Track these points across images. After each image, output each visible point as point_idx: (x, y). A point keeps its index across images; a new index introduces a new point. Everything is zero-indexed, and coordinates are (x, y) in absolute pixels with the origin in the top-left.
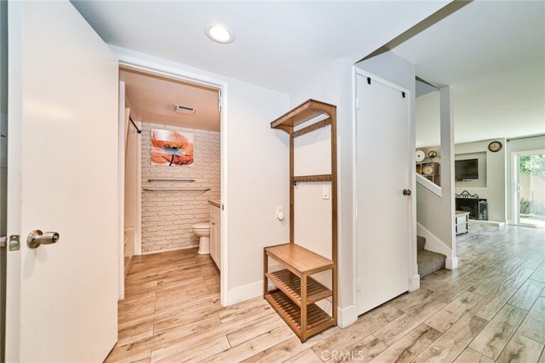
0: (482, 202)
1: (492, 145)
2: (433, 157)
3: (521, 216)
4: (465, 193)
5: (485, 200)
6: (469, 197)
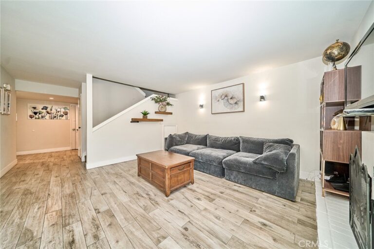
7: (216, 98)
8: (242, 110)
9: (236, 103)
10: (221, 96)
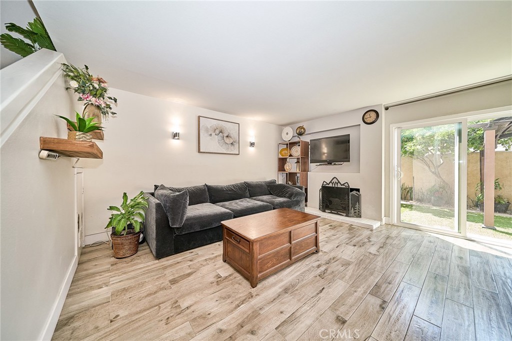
0: (354, 192)
1: (367, 116)
2: (300, 134)
3: (402, 205)
4: (335, 180)
5: (358, 190)
6: (339, 186)
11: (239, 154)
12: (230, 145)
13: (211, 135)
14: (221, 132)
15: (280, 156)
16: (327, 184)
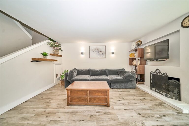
0: (172, 80)
1: (185, 21)
2: (138, 45)
4: (158, 71)
5: (178, 80)
6: (160, 74)
7: (92, 50)
8: (105, 57)
9: (102, 54)
10: (95, 50)
11: (106, 58)
12: (101, 55)
13: (93, 52)
14: (98, 50)
15: (130, 57)
16: (153, 73)
